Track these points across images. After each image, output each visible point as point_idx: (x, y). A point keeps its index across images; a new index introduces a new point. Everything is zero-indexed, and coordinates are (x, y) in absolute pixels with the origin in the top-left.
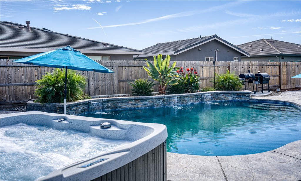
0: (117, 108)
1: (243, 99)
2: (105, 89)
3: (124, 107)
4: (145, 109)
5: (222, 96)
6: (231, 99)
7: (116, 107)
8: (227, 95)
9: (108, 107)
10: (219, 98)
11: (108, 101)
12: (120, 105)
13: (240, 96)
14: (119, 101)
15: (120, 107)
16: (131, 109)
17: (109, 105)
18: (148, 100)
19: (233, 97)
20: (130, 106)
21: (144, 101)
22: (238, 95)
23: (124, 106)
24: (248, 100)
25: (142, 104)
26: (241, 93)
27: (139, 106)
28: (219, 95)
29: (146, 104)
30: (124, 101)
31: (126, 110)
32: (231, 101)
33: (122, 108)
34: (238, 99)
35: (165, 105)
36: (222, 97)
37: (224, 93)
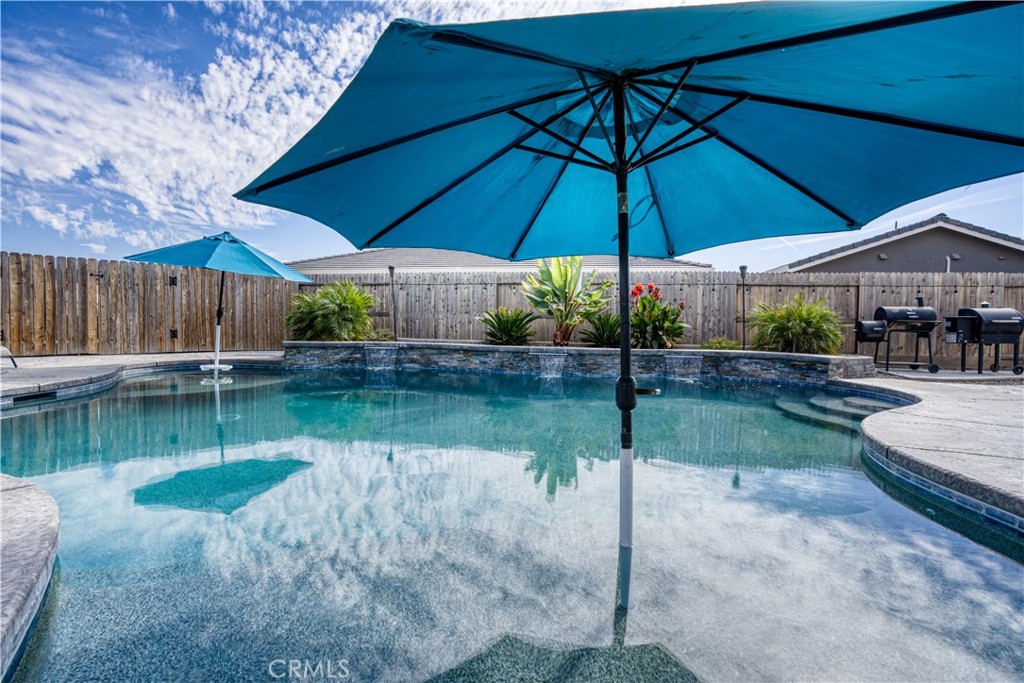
0: (430, 365)
1: (809, 380)
2: (469, 330)
3: (444, 364)
4: (484, 372)
5: (746, 364)
6: (772, 375)
7: (429, 363)
8: (762, 365)
9: (413, 361)
10: (734, 369)
11: (412, 348)
12: (435, 358)
13: (801, 369)
14: (434, 351)
15: (436, 363)
16: (455, 371)
17: (415, 357)
18: (490, 354)
19: (781, 372)
20: (455, 363)
21: (482, 355)
22: (794, 366)
23: (443, 361)
24: (823, 382)
25: (477, 362)
26: (802, 360)
27: (472, 366)
28: (733, 362)
29: (485, 363)
30: (443, 351)
31: (447, 370)
32: (774, 383)
33: (440, 367)
34: (793, 378)
35: (532, 370)
36: (746, 368)
37: (751, 357)
